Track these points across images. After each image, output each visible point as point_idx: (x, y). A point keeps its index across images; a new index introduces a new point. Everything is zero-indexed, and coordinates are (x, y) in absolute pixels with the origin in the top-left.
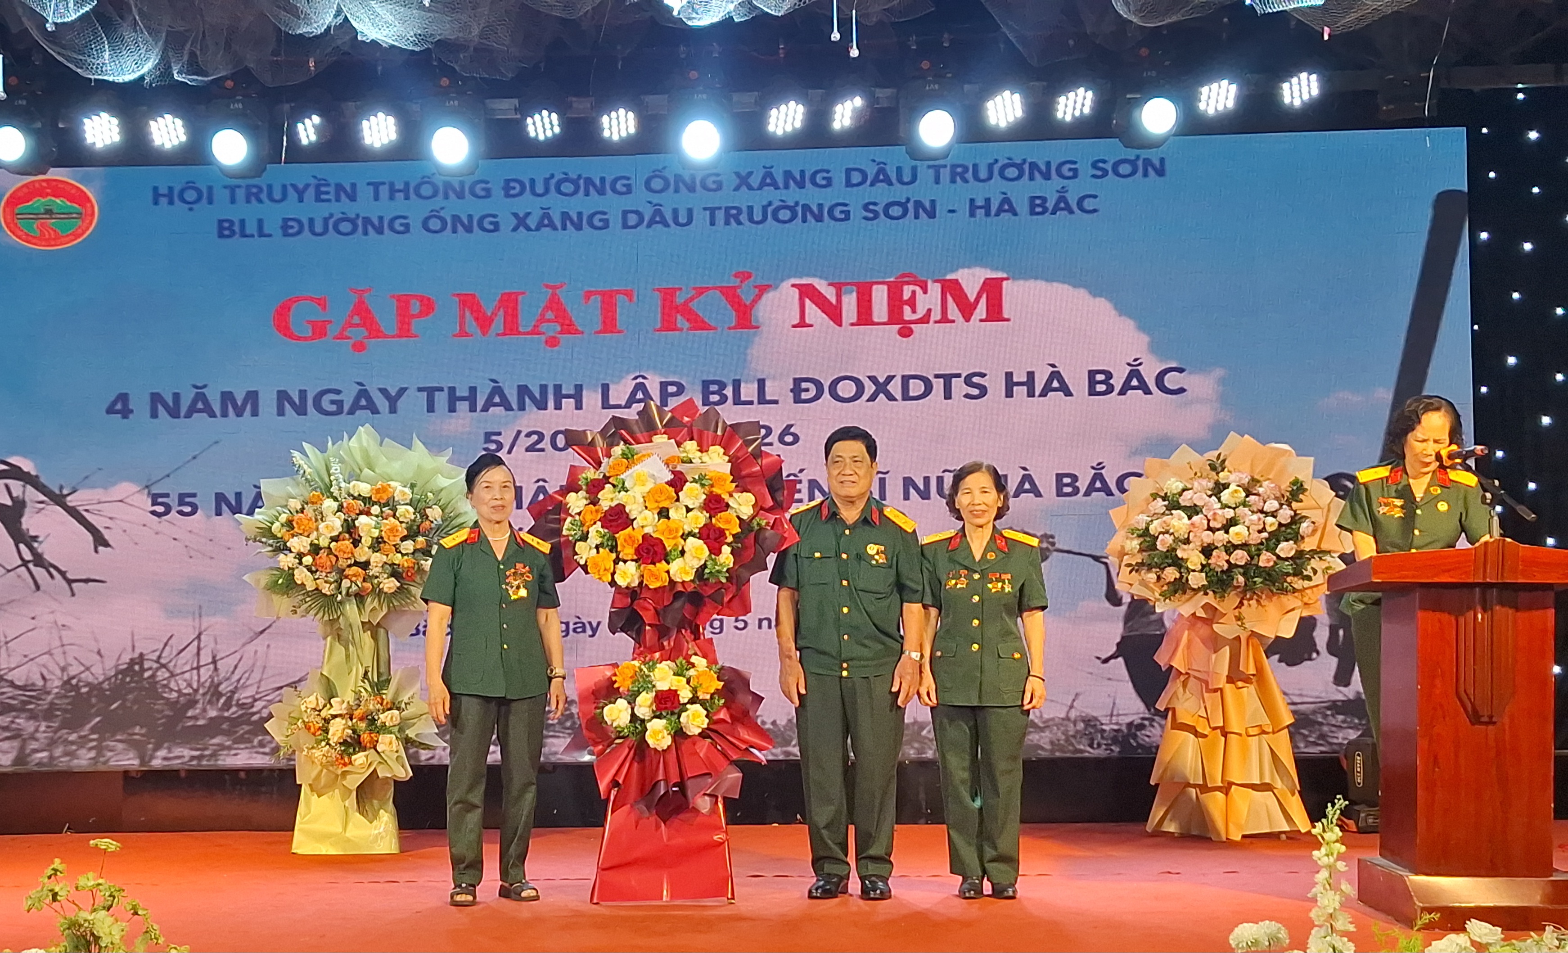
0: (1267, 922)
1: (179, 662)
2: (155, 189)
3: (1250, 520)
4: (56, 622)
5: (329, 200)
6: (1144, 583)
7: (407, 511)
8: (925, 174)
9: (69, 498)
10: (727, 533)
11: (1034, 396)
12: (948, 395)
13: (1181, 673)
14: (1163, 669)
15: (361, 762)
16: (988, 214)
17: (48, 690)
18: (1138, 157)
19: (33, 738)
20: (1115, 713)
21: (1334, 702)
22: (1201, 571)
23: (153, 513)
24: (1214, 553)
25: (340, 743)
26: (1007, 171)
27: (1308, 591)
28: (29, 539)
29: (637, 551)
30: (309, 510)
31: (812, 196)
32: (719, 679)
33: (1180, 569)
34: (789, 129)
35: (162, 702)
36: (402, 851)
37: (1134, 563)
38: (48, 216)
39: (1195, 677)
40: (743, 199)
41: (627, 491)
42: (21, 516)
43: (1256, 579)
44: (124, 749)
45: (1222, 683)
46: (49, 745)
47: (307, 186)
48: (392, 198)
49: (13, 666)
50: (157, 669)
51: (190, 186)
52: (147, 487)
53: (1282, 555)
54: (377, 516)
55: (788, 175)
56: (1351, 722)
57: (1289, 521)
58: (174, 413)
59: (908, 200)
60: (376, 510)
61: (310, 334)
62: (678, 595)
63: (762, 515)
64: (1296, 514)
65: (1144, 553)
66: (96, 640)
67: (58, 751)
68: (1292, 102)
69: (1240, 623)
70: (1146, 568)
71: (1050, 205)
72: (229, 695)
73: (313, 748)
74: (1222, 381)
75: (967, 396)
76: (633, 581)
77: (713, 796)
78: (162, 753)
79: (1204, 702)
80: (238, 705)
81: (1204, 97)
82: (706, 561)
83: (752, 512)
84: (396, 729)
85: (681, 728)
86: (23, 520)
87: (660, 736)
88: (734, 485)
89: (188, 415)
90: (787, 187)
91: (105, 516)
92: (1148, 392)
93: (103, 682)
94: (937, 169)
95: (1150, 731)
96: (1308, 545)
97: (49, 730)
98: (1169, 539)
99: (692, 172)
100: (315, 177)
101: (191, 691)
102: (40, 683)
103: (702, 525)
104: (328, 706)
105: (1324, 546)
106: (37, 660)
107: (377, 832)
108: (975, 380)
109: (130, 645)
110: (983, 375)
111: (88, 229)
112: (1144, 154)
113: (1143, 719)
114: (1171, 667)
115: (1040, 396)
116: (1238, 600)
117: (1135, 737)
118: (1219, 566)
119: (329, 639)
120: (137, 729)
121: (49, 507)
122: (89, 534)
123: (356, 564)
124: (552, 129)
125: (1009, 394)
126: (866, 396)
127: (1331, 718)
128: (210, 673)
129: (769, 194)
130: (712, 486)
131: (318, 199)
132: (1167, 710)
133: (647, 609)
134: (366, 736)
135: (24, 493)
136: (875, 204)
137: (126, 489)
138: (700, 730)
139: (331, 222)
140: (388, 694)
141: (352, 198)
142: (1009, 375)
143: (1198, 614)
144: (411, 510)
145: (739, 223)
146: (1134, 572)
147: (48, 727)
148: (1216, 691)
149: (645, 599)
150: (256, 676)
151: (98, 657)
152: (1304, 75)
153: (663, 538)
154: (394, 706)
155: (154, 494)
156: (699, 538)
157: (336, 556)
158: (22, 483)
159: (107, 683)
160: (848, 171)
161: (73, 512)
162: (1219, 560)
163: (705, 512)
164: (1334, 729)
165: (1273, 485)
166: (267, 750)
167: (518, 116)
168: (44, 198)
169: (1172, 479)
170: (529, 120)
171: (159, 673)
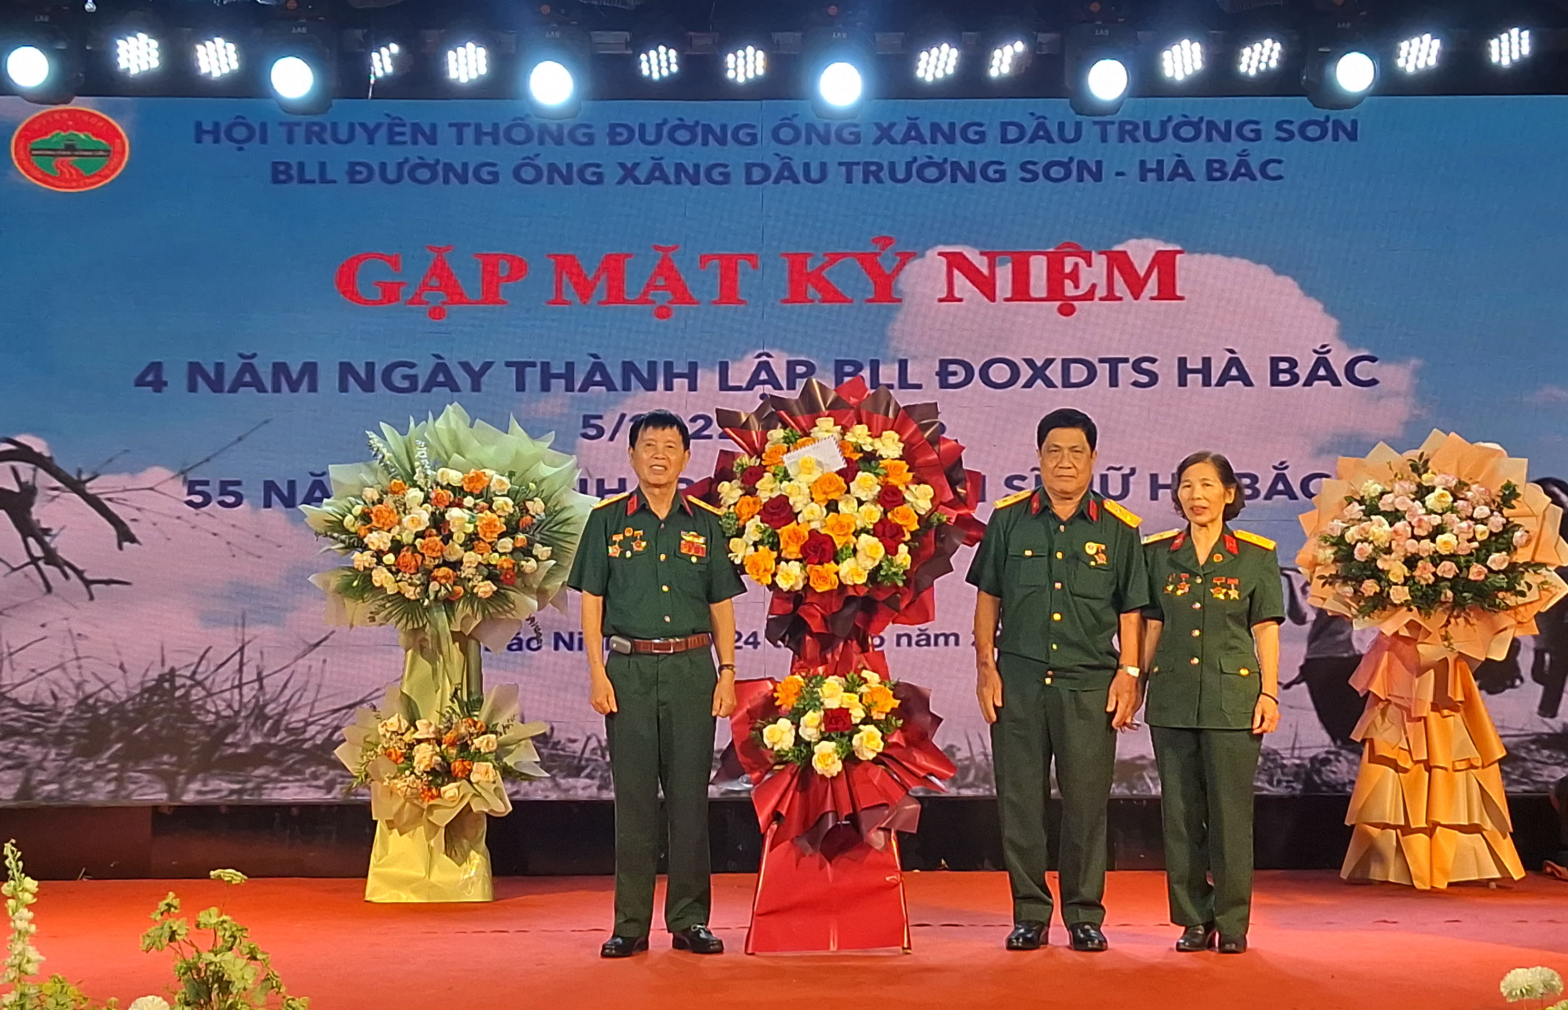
0: (1539, 968)
1: (218, 679)
2: (199, 125)
3: (1459, 528)
4: (70, 631)
5: (405, 143)
6: (1339, 597)
7: (506, 503)
8: (1091, 132)
9: (88, 485)
10: (905, 529)
11: (1209, 385)
12: (1114, 382)
13: (1381, 700)
14: (1361, 695)
15: (452, 794)
16: (1160, 178)
17: (60, 710)
18: (1327, 118)
19: (40, 766)
20: (1297, 746)
21: (1540, 735)
22: (1404, 584)
23: (190, 503)
24: (1420, 564)
25: (427, 773)
26: (1182, 130)
27: (1521, 609)
28: (40, 533)
29: (803, 549)
30: (389, 500)
31: (961, 153)
32: (895, 697)
33: (1380, 582)
34: (940, 75)
35: (197, 725)
36: (496, 899)
37: (1327, 575)
38: (69, 153)
39: (1396, 705)
40: (886, 154)
41: (790, 480)
42: (32, 504)
43: (1465, 594)
44: (149, 781)
45: (1426, 711)
46: (61, 775)
47: (379, 126)
48: (478, 142)
49: (17, 681)
50: (192, 687)
51: (240, 121)
52: (182, 473)
53: (1494, 568)
54: (470, 509)
55: (935, 127)
56: (1557, 758)
57: (1501, 529)
58: (216, 386)
59: (1071, 159)
60: (469, 502)
61: (380, 297)
62: (850, 599)
63: (942, 510)
64: (1508, 522)
65: (1338, 564)
66: (119, 653)
67: (70, 785)
68: (1500, 61)
69: (1446, 643)
70: (1341, 581)
71: (1230, 169)
72: (276, 718)
73: (394, 778)
74: (1417, 373)
75: (1136, 384)
76: (797, 584)
77: (887, 830)
78: (195, 786)
79: (1406, 733)
80: (287, 730)
81: (1403, 53)
82: (881, 562)
83: (930, 506)
84: (491, 757)
85: (853, 753)
86: (33, 509)
87: (830, 761)
88: (911, 474)
89: (233, 390)
90: (934, 141)
91: (132, 507)
92: (1336, 383)
93: (127, 701)
94: (1104, 125)
95: (1336, 766)
96: (1522, 556)
97: (59, 758)
98: (1369, 548)
99: (827, 121)
100: (388, 115)
101: (232, 713)
102: (50, 702)
103: (877, 520)
104: (412, 729)
105: (1538, 559)
106: (47, 675)
107: (466, 876)
108: (1145, 365)
109: (159, 659)
110: (1153, 361)
111: (116, 169)
112: (1334, 114)
113: (1328, 752)
114: (1369, 692)
115: (1217, 385)
116: (1446, 617)
117: (1319, 773)
118: (1425, 580)
119: (410, 652)
120: (165, 758)
121: (65, 495)
122: (111, 527)
123: (446, 563)
124: (668, 68)
125: (1183, 383)
126: (1022, 380)
127: (1536, 753)
128: (254, 693)
129: (914, 149)
130: (886, 475)
131: (391, 142)
132: (1364, 741)
133: (814, 616)
134: (457, 764)
135: (34, 477)
136: (1034, 163)
137: (157, 474)
138: (874, 755)
139: (406, 168)
140: (481, 716)
141: (432, 140)
142: (1182, 361)
143: (1401, 633)
144: (511, 502)
145: (879, 181)
146: (1327, 586)
147: (57, 754)
148: (1419, 719)
149: (811, 604)
150: (309, 696)
151: (120, 672)
152: (1515, 31)
153: (832, 535)
154: (488, 729)
155: (191, 482)
156: (873, 535)
157: (423, 555)
158: (32, 466)
159: (130, 703)
160: (1004, 126)
161: (94, 502)
162: (1425, 573)
163: (879, 506)
164: (1538, 765)
165: (1482, 489)
166: (321, 783)
167: (630, 52)
168: (65, 131)
169: (1370, 481)
170: (643, 57)
171: (193, 691)
